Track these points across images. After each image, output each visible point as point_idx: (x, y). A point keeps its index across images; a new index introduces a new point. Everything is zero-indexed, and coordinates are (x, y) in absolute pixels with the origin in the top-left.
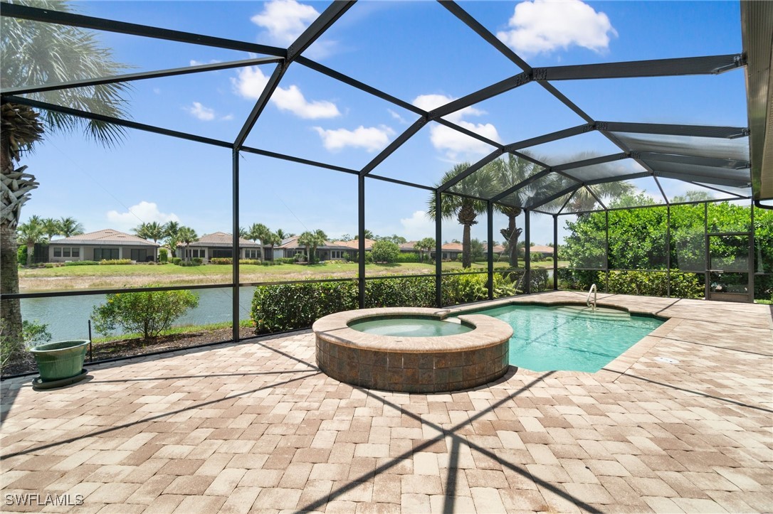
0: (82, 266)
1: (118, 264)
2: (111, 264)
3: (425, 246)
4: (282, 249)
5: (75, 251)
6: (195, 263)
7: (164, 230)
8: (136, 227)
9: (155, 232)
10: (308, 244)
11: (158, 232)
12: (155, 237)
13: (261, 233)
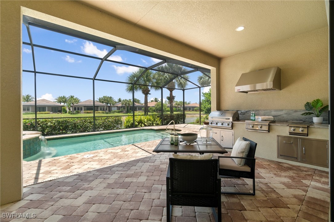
0: (28, 115)
1: (44, 114)
2: (41, 114)
3: (179, 105)
4: (116, 106)
5: (28, 108)
6: (76, 113)
7: (68, 99)
8: (56, 98)
9: (64, 100)
10: (125, 104)
11: (66, 100)
12: (64, 102)
13: (105, 100)
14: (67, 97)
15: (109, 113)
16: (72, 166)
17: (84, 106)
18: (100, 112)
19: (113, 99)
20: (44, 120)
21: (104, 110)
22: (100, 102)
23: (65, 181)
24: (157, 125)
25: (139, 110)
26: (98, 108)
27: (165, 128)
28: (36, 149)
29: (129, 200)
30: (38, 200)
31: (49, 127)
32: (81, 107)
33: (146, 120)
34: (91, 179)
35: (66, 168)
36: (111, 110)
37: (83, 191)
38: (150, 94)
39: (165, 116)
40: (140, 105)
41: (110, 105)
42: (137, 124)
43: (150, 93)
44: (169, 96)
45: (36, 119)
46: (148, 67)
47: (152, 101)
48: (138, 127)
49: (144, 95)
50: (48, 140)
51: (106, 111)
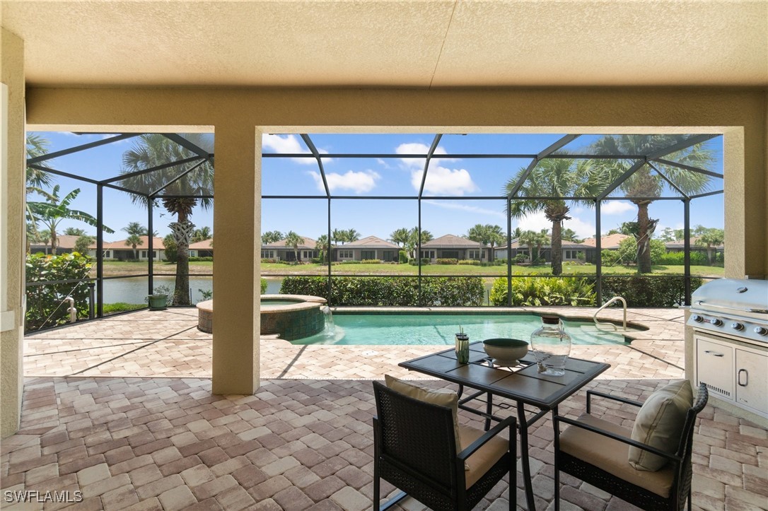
0: (352, 264)
1: (371, 263)
2: (368, 263)
4: (506, 248)
7: (410, 234)
9: (404, 236)
10: (529, 243)
11: (406, 237)
12: (404, 240)
13: (480, 234)
14: (408, 231)
15: (489, 265)
16: (336, 364)
17: (438, 249)
18: (470, 261)
19: (501, 231)
20: (342, 278)
21: (477, 256)
22: (471, 238)
23: (311, 385)
24: (582, 304)
25: (568, 257)
26: (464, 253)
27: (591, 315)
28: (315, 327)
29: (361, 448)
30: (266, 402)
31: (348, 291)
32: (432, 250)
33: (547, 289)
34: (342, 393)
35: (324, 367)
36: (492, 258)
37: (317, 408)
38: (567, 218)
39: (615, 282)
40: (572, 243)
41: (492, 245)
42: (520, 296)
43: (567, 215)
44: (636, 221)
45: (330, 275)
46: (540, 154)
47: (612, 233)
48: (522, 306)
49: (552, 223)
50: (335, 313)
51: (483, 259)
